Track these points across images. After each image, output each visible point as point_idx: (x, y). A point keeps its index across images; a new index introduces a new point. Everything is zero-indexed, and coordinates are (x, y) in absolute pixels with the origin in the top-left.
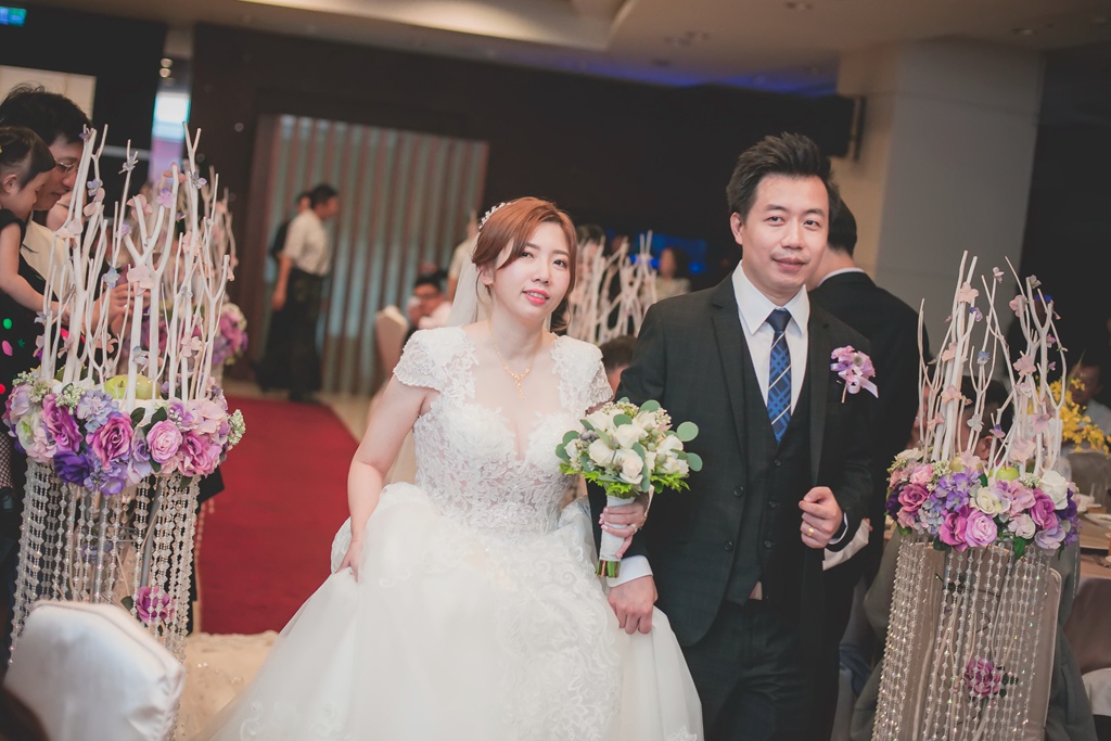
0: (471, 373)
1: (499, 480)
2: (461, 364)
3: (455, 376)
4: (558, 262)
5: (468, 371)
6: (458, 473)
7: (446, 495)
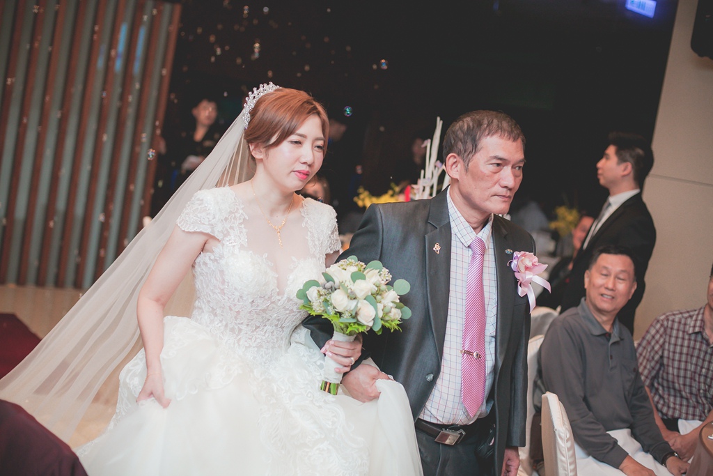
0: (243, 226)
1: (264, 310)
2: (235, 218)
3: (232, 228)
4: (319, 147)
5: (241, 224)
6: (235, 305)
7: (224, 323)
